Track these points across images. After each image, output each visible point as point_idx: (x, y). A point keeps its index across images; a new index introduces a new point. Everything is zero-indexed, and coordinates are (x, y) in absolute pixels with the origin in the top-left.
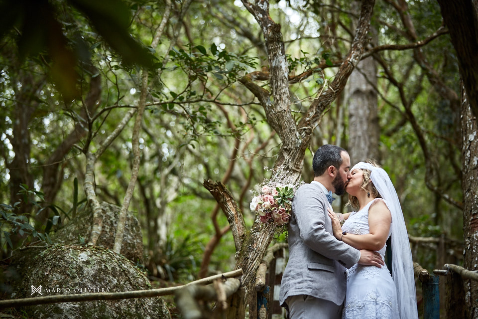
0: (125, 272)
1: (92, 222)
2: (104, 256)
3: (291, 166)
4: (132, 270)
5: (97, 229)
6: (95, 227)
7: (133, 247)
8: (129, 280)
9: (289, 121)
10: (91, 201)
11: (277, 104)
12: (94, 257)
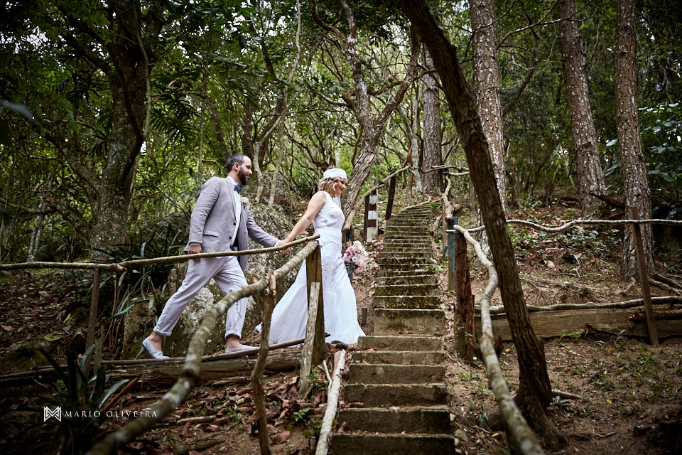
0: (271, 218)
1: (257, 183)
2: (258, 209)
3: (369, 150)
4: (276, 216)
5: (260, 188)
6: (259, 187)
7: (284, 196)
8: (274, 222)
9: (367, 123)
10: (257, 172)
11: (360, 112)
12: (252, 210)
